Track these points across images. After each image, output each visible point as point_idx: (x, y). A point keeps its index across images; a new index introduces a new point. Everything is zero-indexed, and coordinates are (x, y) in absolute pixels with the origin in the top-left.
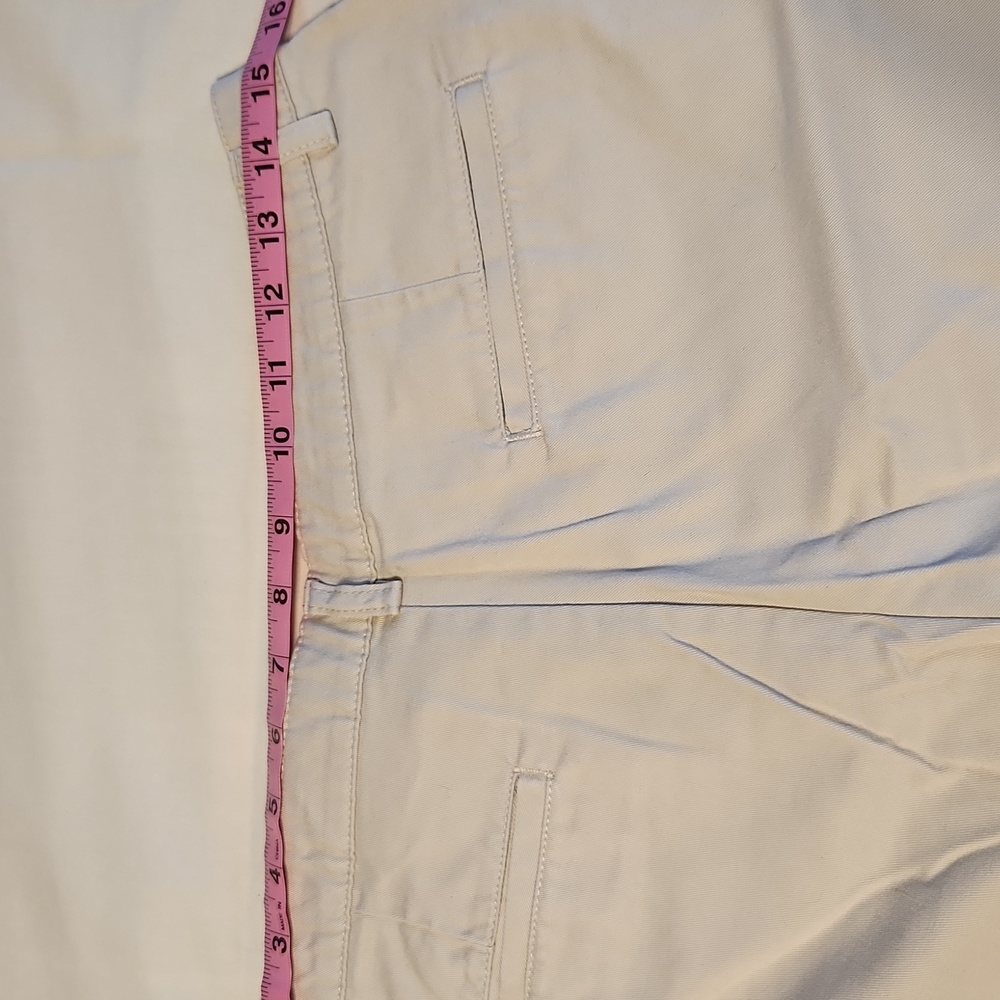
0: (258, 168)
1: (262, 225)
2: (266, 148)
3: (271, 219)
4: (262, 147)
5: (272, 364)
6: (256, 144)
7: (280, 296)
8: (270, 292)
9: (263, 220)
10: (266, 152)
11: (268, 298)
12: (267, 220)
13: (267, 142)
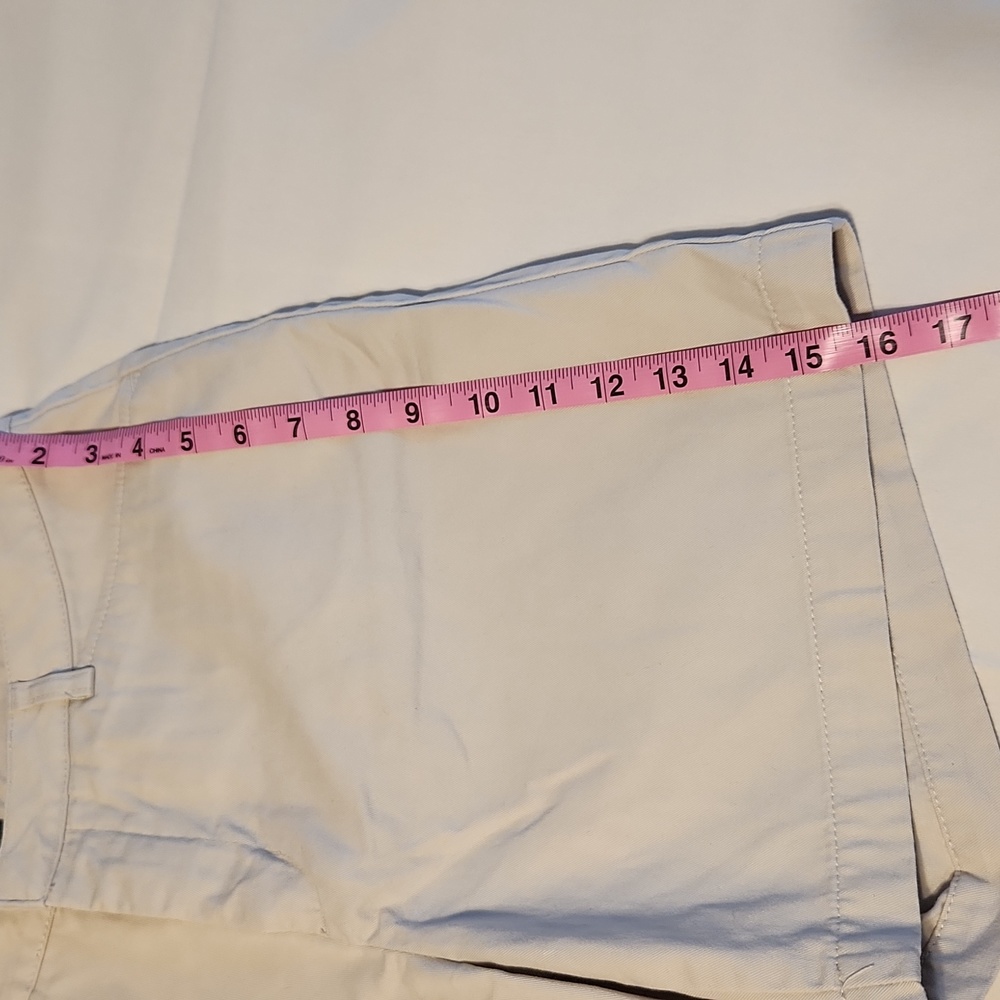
0: (726, 363)
1: (674, 371)
2: (744, 372)
3: (681, 381)
4: (745, 368)
5: (552, 388)
6: (747, 359)
7: (614, 393)
8: (616, 381)
9: (679, 371)
10: (741, 371)
11: (611, 381)
12: (679, 376)
13: (749, 372)
